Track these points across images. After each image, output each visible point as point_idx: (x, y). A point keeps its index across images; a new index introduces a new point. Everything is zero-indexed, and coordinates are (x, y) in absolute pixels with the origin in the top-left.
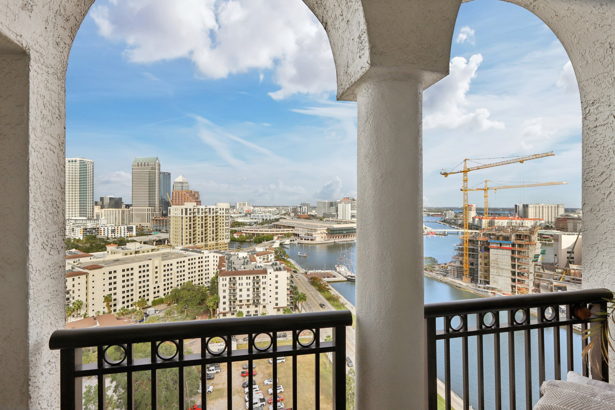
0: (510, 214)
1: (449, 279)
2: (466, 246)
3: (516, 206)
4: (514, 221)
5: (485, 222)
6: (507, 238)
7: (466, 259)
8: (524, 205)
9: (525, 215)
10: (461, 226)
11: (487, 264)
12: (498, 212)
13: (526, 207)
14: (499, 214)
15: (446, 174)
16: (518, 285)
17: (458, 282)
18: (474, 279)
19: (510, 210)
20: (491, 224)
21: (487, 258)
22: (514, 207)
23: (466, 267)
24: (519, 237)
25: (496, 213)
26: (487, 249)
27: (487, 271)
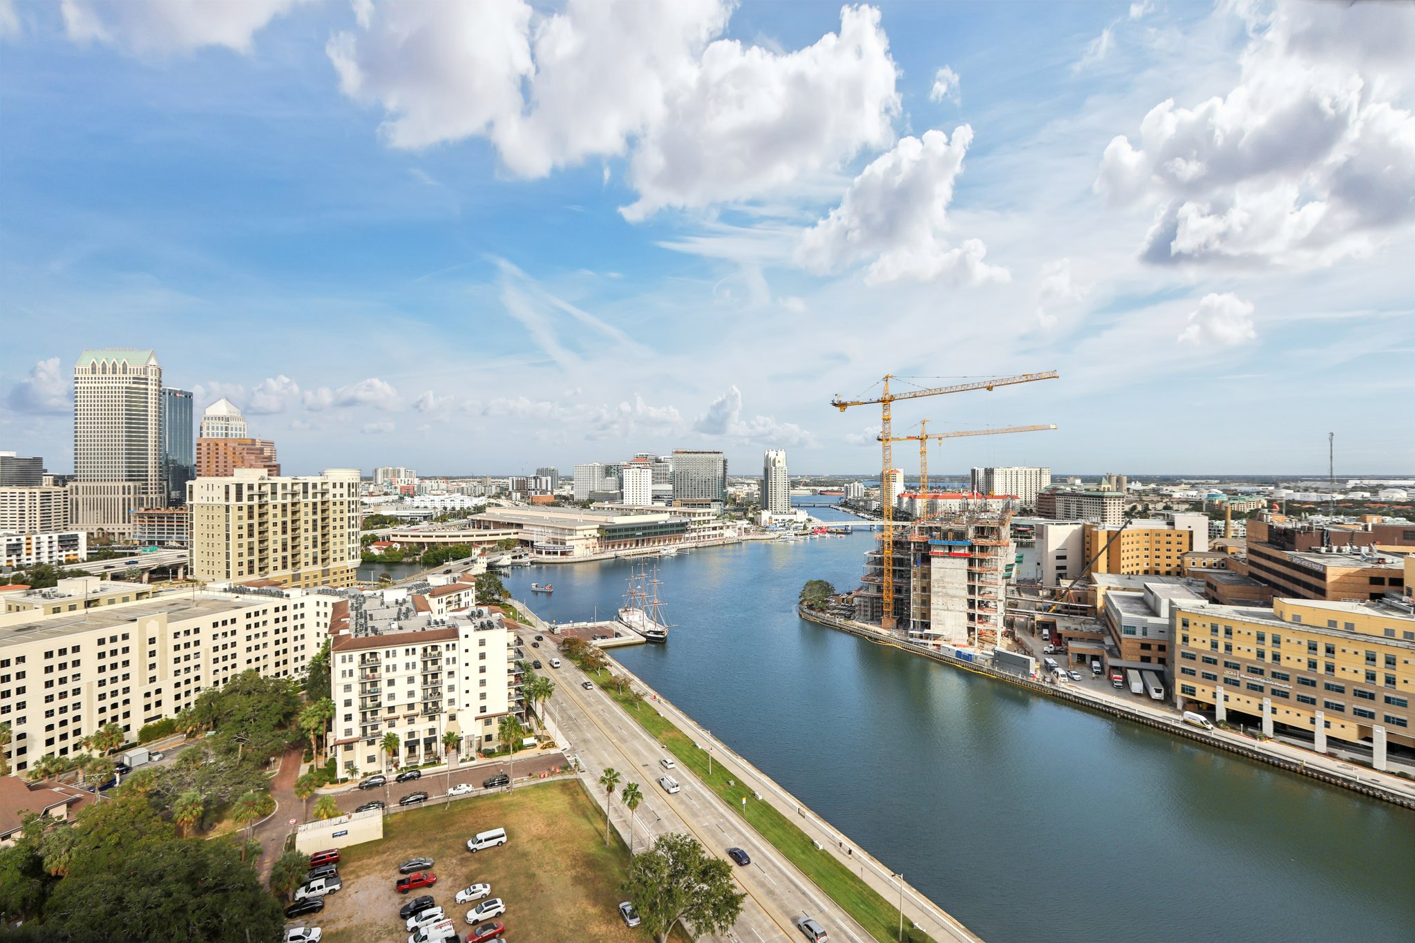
0: (963, 486)
1: (856, 624)
2: (888, 553)
3: (973, 471)
4: (971, 501)
5: (920, 504)
6: (960, 536)
7: (888, 580)
8: (986, 469)
9: (987, 492)
10: (879, 513)
11: (926, 589)
12: (942, 485)
13: (989, 473)
14: (944, 488)
15: (842, 405)
16: (978, 626)
17: (872, 628)
18: (902, 621)
19: (962, 479)
20: (932, 508)
21: (926, 575)
22: (970, 473)
23: (888, 597)
24: (981, 531)
25: (938, 485)
26: (926, 559)
27: (926, 602)
